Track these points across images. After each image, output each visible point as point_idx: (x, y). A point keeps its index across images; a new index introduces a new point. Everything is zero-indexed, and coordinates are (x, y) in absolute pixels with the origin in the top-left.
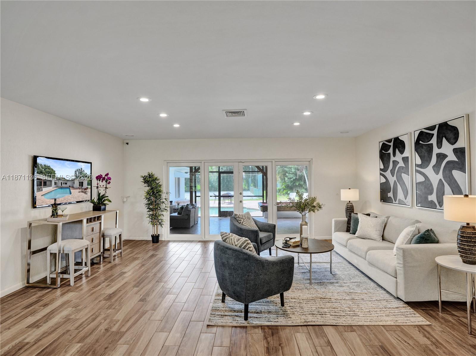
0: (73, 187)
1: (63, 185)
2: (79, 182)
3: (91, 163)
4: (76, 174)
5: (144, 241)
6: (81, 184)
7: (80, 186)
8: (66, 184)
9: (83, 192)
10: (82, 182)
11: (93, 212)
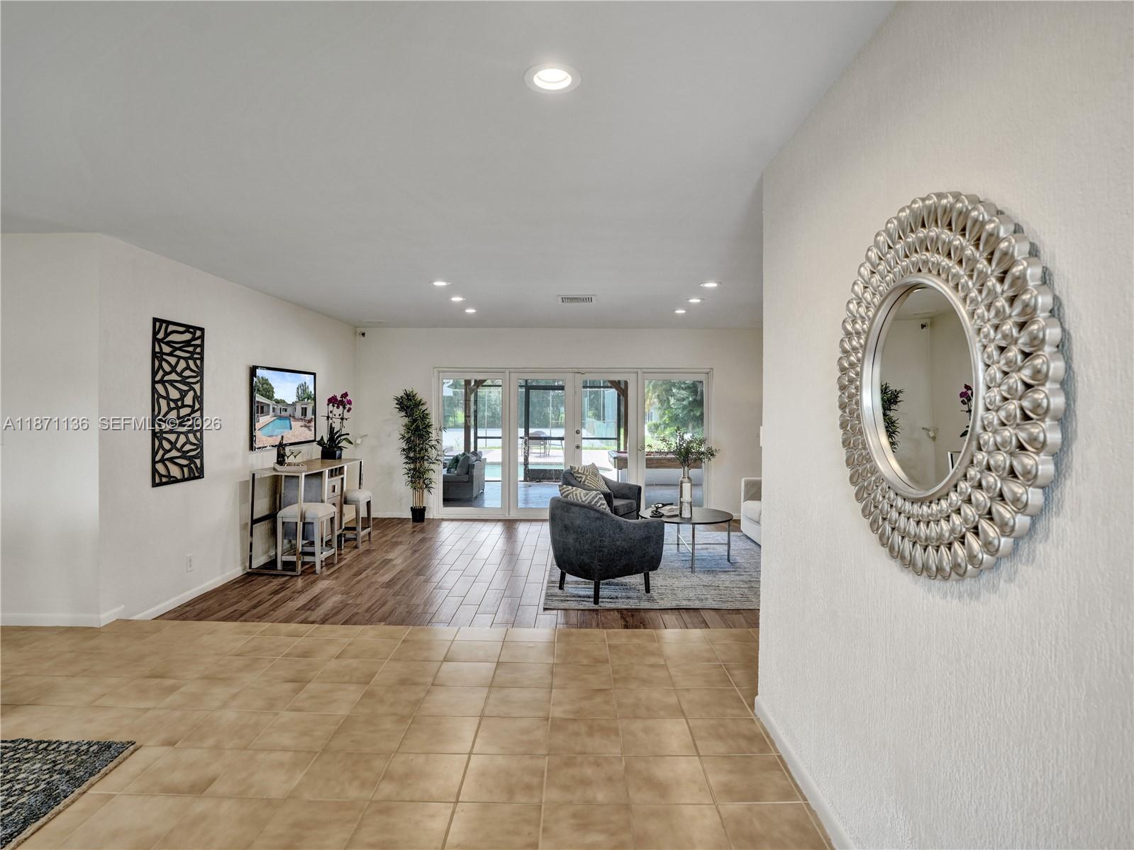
0: (294, 417)
1: (283, 413)
2: (302, 408)
3: (314, 374)
4: (298, 393)
5: (395, 520)
6: (304, 411)
7: (302, 415)
8: (286, 411)
9: (305, 426)
10: (306, 408)
11: (322, 462)
